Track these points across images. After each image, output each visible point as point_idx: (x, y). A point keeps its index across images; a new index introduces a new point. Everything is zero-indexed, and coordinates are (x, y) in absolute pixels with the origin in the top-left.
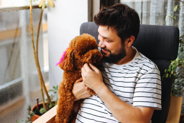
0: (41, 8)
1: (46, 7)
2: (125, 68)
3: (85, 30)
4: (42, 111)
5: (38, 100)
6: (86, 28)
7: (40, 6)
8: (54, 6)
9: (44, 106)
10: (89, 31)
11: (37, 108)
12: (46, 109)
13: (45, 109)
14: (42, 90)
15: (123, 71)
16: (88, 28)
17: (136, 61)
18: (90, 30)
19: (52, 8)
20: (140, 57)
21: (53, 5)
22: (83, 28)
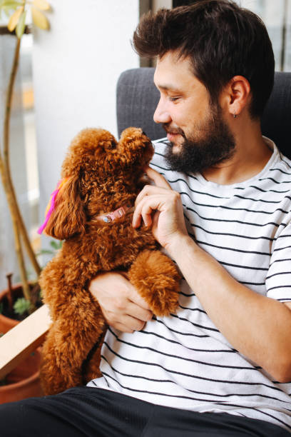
0: (14, 33)
1: (26, 31)
2: (240, 193)
3: (132, 89)
4: (22, 307)
5: (9, 277)
6: (133, 83)
7: (11, 29)
8: (49, 28)
9: (26, 292)
10: (143, 92)
11: (9, 297)
12: (31, 301)
13: (28, 302)
14: (20, 252)
15: (235, 202)
16: (140, 86)
17: (273, 174)
18: (144, 90)
19: (43, 33)
20: (282, 166)
21: (44, 25)
22: (126, 84)
